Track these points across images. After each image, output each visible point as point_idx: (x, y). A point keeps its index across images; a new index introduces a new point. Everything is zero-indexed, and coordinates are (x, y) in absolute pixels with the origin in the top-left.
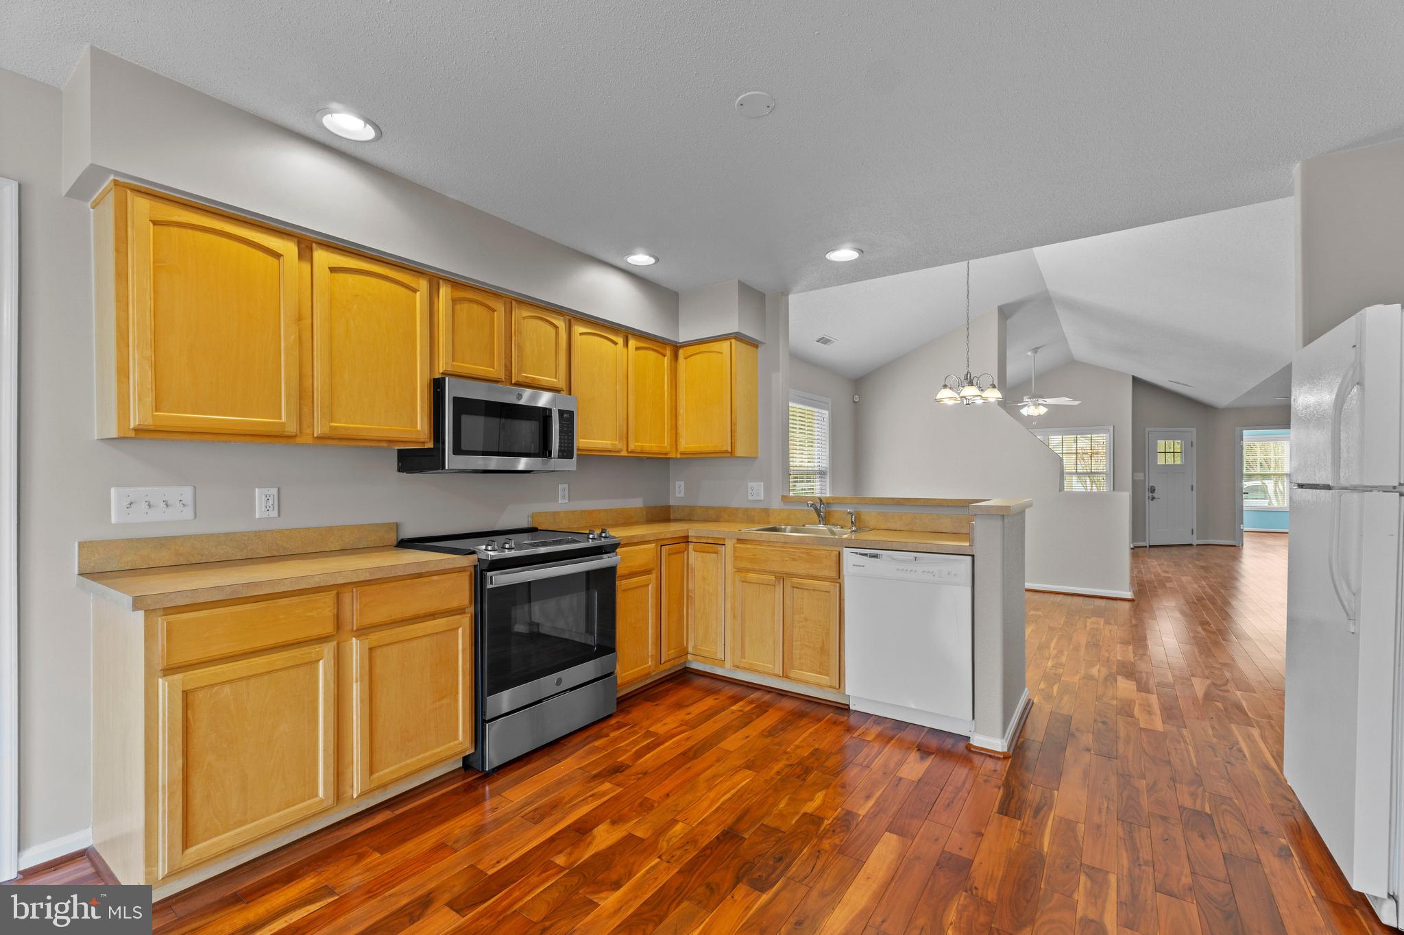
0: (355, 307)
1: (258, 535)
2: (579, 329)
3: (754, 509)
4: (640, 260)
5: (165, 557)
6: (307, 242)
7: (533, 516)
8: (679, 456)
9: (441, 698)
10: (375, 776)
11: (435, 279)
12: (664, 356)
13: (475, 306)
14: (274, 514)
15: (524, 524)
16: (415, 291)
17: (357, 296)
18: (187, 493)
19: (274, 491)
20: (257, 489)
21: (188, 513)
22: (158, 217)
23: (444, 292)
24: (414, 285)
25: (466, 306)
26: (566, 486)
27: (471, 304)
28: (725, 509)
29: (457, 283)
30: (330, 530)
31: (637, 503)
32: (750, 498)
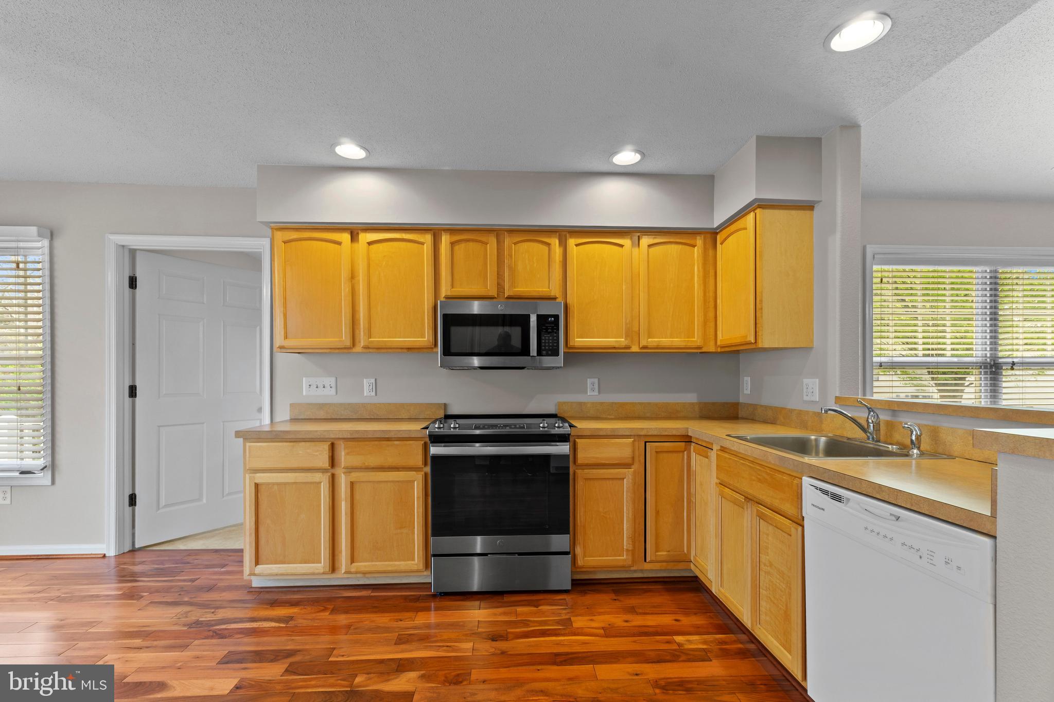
0: (384, 263)
1: (364, 405)
2: (572, 242)
3: (807, 412)
4: (627, 157)
5: (321, 414)
6: (354, 231)
7: (560, 404)
8: (719, 350)
9: (401, 528)
10: (354, 564)
11: (436, 232)
12: (694, 246)
13: (471, 244)
14: (373, 394)
15: (552, 410)
16: (423, 244)
17: (385, 256)
18: (333, 380)
19: (373, 381)
20: (365, 380)
21: (333, 391)
22: (287, 238)
23: (445, 239)
24: (422, 240)
25: (463, 245)
26: (596, 381)
27: (468, 243)
28: (781, 410)
29: (452, 230)
30: (402, 405)
31: (691, 398)
32: (805, 398)
